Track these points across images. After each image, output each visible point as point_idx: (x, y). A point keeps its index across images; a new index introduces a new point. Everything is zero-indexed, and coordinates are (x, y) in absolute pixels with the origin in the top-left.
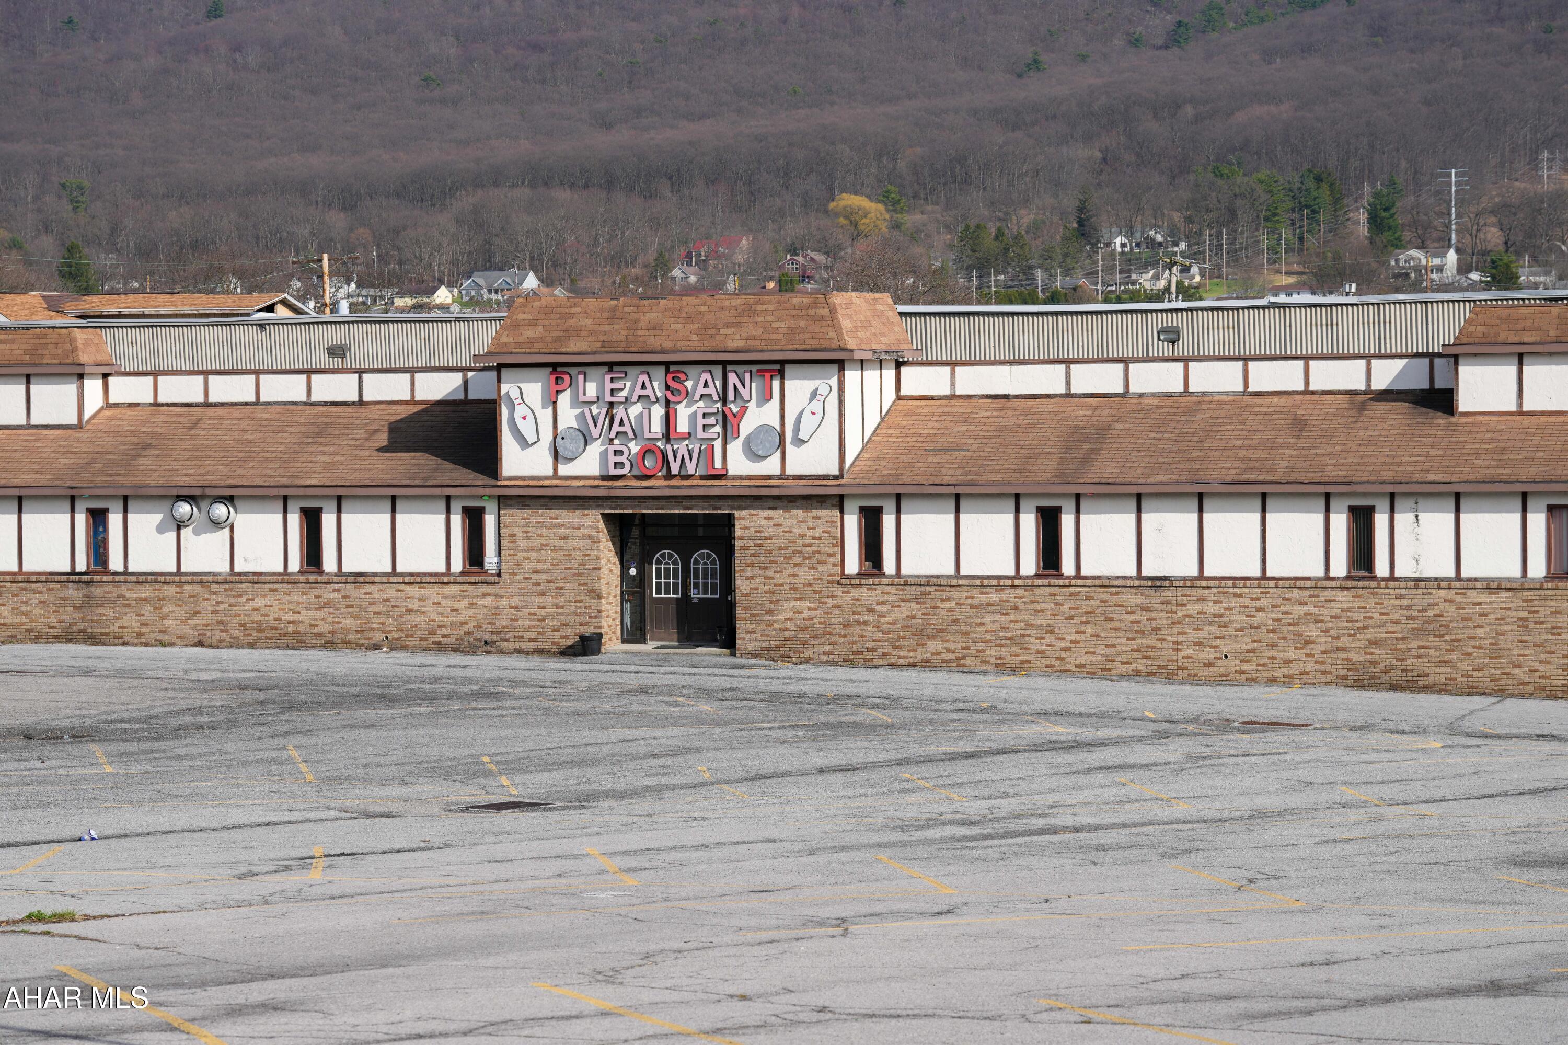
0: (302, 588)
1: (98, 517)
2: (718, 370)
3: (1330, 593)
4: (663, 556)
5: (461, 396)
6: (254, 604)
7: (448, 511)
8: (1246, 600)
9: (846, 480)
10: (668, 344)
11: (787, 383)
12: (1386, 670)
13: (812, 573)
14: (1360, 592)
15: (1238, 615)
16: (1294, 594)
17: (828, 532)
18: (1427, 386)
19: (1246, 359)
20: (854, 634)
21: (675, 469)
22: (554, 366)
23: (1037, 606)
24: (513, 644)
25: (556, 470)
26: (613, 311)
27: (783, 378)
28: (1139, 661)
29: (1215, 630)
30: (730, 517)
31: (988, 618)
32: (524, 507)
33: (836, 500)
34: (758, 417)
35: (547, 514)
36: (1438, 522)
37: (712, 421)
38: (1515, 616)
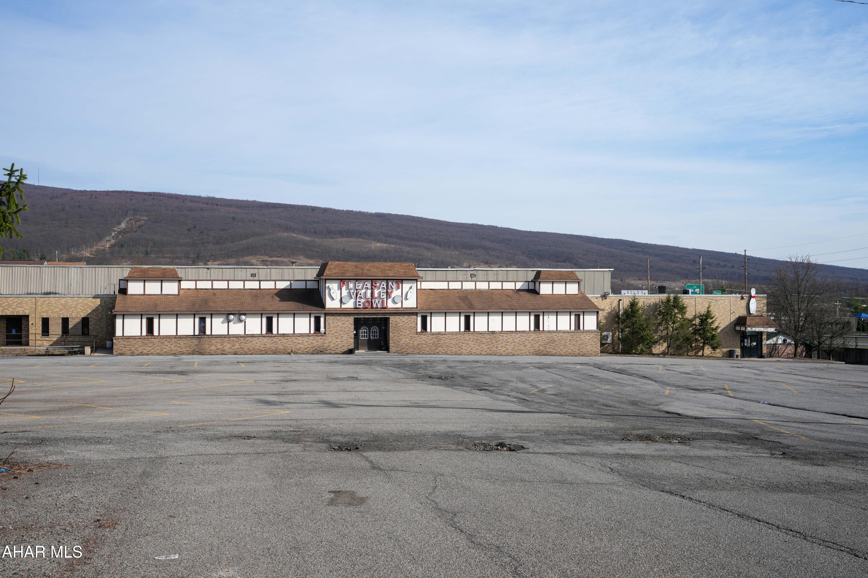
0: (267, 338)
1: (203, 320)
2: (386, 281)
3: (531, 334)
4: (364, 328)
6: (252, 343)
7: (310, 317)
8: (513, 336)
9: (418, 309)
10: (373, 275)
11: (403, 285)
12: (542, 351)
13: (409, 332)
14: (537, 334)
15: (511, 340)
16: (523, 334)
17: (414, 321)
18: (527, 288)
20: (420, 347)
21: (374, 306)
22: (341, 280)
23: (465, 338)
24: (328, 352)
25: (341, 306)
26: (356, 266)
27: (402, 283)
28: (488, 351)
29: (506, 343)
30: (389, 318)
31: (453, 342)
32: (333, 316)
33: (416, 314)
34: (396, 293)
35: (339, 318)
36: (553, 318)
37: (384, 294)
38: (569, 338)
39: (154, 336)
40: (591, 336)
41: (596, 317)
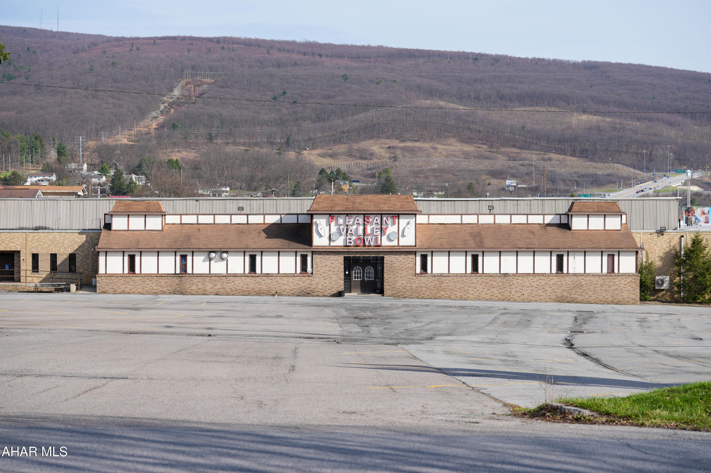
0: (250, 278)
2: (380, 216)
3: (552, 277)
4: (357, 268)
5: (279, 222)
6: (234, 283)
7: (296, 256)
8: (529, 279)
9: (417, 247)
10: (364, 209)
11: (400, 220)
12: (566, 297)
13: (407, 273)
14: (560, 277)
15: (527, 283)
16: (542, 278)
17: (412, 261)
18: (559, 223)
19: (511, 215)
20: (419, 290)
21: (367, 244)
22: (330, 214)
23: (472, 282)
24: (316, 294)
25: (330, 244)
26: (347, 199)
27: (399, 218)
28: (500, 296)
29: (521, 287)
30: (383, 257)
31: (458, 285)
32: (320, 254)
33: (414, 253)
34: (391, 229)
35: (327, 257)
36: (580, 259)
37: (377, 230)
38: (599, 283)
39: (135, 274)
40: (628, 280)
41: (634, 258)
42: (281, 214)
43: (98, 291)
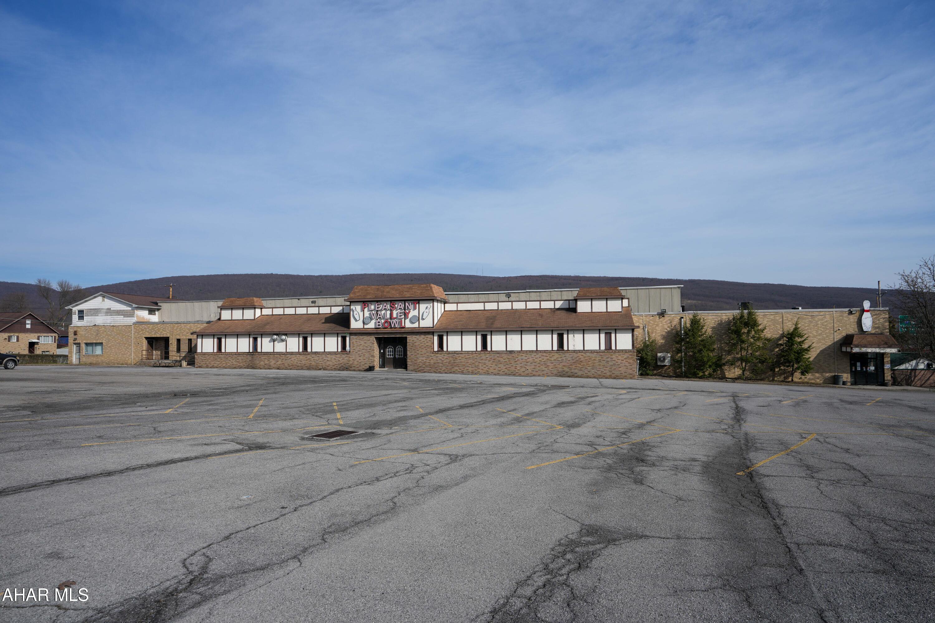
0: (302, 355)
1: (255, 339)
2: (403, 302)
3: (553, 354)
4: (389, 347)
5: (342, 312)
6: (291, 359)
7: (338, 337)
8: (533, 356)
9: (434, 328)
10: (391, 296)
11: (420, 305)
12: (567, 372)
13: (426, 351)
14: (560, 354)
15: (531, 360)
16: (545, 354)
17: (430, 341)
18: (568, 307)
19: (526, 301)
20: (436, 365)
21: (393, 326)
22: (364, 302)
23: (481, 358)
24: (353, 368)
25: (364, 327)
26: (378, 289)
27: (419, 304)
28: (507, 371)
29: (525, 363)
30: (406, 337)
31: (469, 361)
32: (356, 335)
33: (432, 333)
34: (413, 313)
35: (361, 337)
36: (578, 337)
37: (402, 314)
38: (598, 359)
39: (221, 352)
40: (625, 356)
41: (631, 335)
42: (343, 306)
43: (196, 366)
